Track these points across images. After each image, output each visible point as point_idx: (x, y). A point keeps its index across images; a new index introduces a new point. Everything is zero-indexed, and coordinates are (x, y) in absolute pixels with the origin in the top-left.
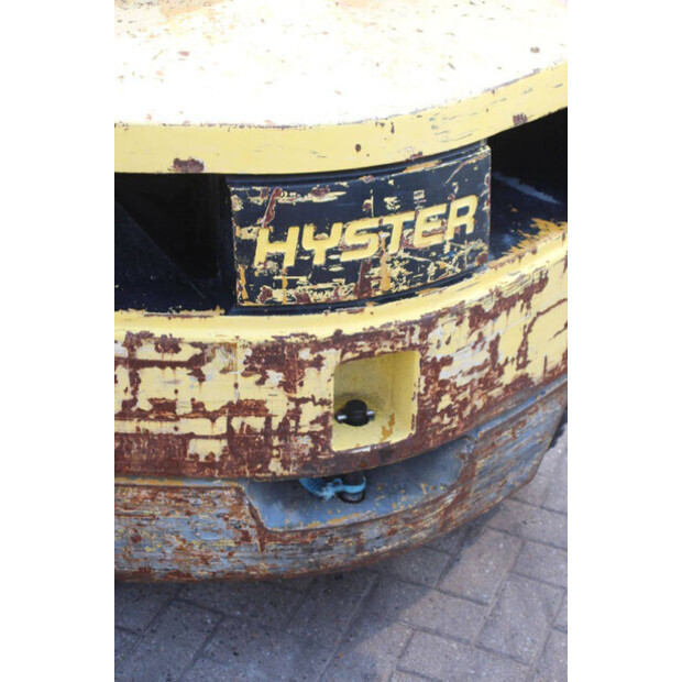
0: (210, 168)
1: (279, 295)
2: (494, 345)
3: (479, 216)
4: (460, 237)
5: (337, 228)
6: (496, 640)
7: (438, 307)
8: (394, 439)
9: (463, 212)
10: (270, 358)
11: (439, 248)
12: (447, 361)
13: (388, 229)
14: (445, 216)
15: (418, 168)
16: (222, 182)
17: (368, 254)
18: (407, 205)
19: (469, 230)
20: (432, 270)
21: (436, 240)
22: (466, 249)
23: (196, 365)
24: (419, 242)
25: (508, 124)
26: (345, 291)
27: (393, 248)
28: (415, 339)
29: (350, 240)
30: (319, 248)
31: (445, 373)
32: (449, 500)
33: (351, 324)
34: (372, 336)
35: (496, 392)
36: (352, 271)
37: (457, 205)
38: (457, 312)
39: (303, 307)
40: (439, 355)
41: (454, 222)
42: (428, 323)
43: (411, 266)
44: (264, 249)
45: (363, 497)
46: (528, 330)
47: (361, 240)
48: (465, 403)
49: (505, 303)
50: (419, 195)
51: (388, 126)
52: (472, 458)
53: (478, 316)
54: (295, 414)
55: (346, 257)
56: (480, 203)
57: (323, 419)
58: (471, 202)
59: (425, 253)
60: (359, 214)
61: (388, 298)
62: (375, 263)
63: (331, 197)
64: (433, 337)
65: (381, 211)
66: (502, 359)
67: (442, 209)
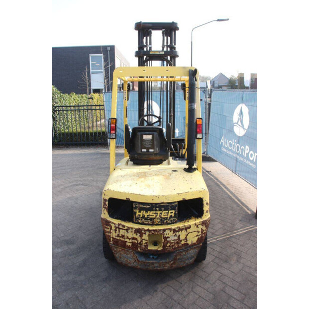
0: (131, 200)
1: (139, 221)
2: (179, 236)
3: (175, 214)
4: (171, 216)
5: (149, 212)
7: (167, 228)
8: (159, 249)
9: (172, 213)
10: (137, 231)
11: (167, 218)
12: (169, 237)
13: (157, 213)
14: (168, 213)
15: (163, 204)
16: (132, 202)
17: (154, 217)
18: (161, 210)
19: (173, 216)
20: (165, 221)
21: (166, 217)
22: (172, 219)
23: (127, 230)
24: (163, 216)
25: (182, 200)
26: (150, 222)
27: (158, 217)
28: (162, 232)
29: (151, 214)
30: (146, 215)
31: (168, 239)
32: (172, 262)
33: (151, 228)
34: (154, 230)
35: (180, 245)
36: (151, 219)
37: (170, 212)
38: (170, 229)
39: (143, 224)
40: (167, 236)
41: (170, 214)
42: (164, 230)
43: (161, 220)
44: (137, 213)
45: (157, 258)
46: (187, 235)
47: (153, 214)
48: (173, 246)
49: (180, 230)
50: (163, 209)
51: (158, 197)
52: (176, 256)
53: (175, 231)
54: (142, 241)
55: (150, 217)
56: (175, 212)
57: (146, 243)
58: (174, 211)
59: (164, 218)
60: (153, 210)
61: (157, 225)
62: (155, 218)
63: (148, 207)
64: (166, 233)
65: (156, 210)
66: (181, 239)
67: (167, 212)
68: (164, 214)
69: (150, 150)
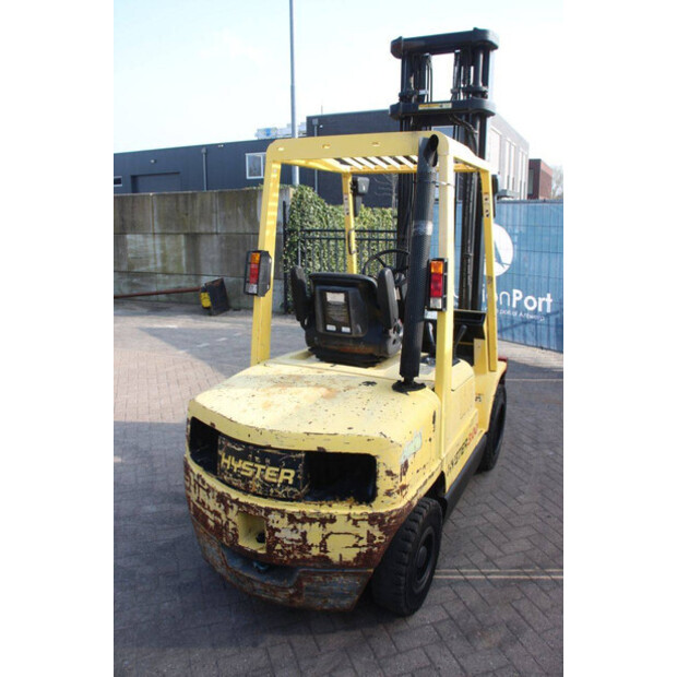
0: (217, 428)
1: (225, 477)
2: (304, 534)
3: (295, 478)
4: (285, 483)
5: (240, 461)
6: (304, 664)
7: (274, 507)
8: (260, 552)
9: (288, 474)
10: (221, 498)
11: (276, 484)
12: (279, 531)
13: (256, 469)
14: (279, 473)
15: (269, 451)
16: (219, 433)
17: (250, 475)
18: (263, 463)
19: (291, 482)
20: (272, 491)
21: (275, 480)
22: (288, 490)
23: (208, 491)
24: (267, 478)
25: (315, 449)
26: (242, 485)
27: (257, 476)
28: (263, 514)
29: (244, 467)
31: (277, 534)
32: (291, 591)
33: (243, 499)
34: (247, 505)
35: (307, 556)
36: (244, 479)
38: (282, 513)
39: (229, 485)
40: (275, 525)
41: (282, 477)
42: (268, 511)
43: (263, 485)
44: (224, 460)
45: (265, 572)
46: (325, 538)
47: (248, 469)
48: (289, 553)
49: (306, 519)
50: (268, 461)
51: (260, 431)
52: (300, 579)
53: (292, 518)
54: (227, 523)
55: (242, 473)
56: (296, 474)
57: (235, 529)
58: (292, 472)
59: (270, 483)
60: (246, 459)
61: (255, 494)
62: (251, 479)
63: (239, 449)
64: (271, 517)
65: (254, 461)
66: (309, 543)
67: (277, 470)
68: (270, 473)
69: (345, 329)
